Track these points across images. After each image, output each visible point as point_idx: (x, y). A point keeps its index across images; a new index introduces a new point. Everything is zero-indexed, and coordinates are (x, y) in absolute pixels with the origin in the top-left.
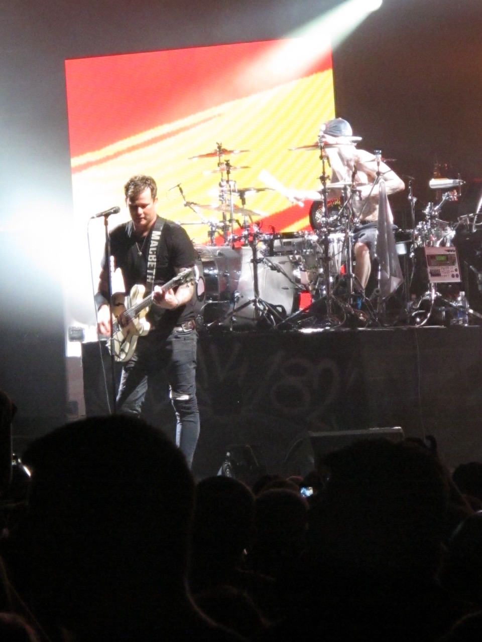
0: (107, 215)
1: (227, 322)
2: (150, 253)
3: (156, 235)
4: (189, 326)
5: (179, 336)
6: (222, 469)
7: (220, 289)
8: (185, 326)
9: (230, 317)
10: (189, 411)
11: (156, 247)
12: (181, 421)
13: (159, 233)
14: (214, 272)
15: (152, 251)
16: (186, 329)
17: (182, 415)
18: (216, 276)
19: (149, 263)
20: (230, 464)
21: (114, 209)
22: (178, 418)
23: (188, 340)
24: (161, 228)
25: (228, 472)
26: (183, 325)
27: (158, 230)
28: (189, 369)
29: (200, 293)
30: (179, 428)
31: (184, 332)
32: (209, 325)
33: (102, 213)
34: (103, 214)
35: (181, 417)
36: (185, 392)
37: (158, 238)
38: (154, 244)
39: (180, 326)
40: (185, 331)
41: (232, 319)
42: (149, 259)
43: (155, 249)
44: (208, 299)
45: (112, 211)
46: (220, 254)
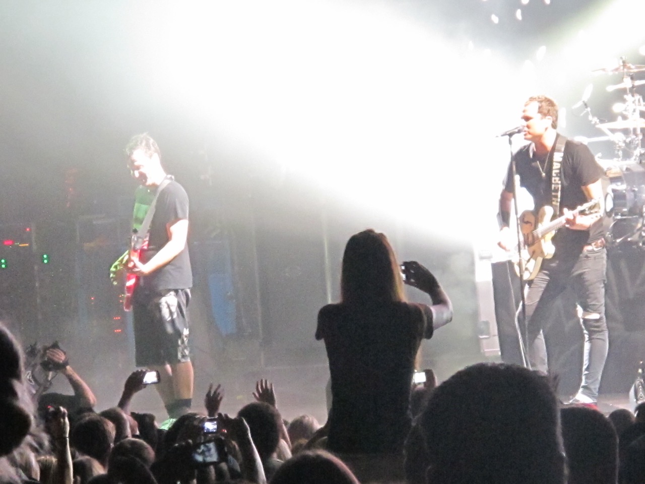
0: (511, 135)
1: (635, 237)
2: (554, 175)
3: (558, 157)
4: (599, 244)
5: (589, 255)
6: (635, 386)
7: (629, 204)
8: (595, 245)
9: (639, 233)
10: (600, 329)
11: (560, 169)
12: (590, 339)
13: (562, 154)
14: (621, 187)
15: (555, 173)
16: (597, 248)
17: (591, 333)
18: (624, 191)
19: (553, 186)
20: (642, 381)
21: (519, 129)
22: (587, 337)
23: (598, 258)
24: (563, 149)
25: (641, 389)
26: (593, 244)
27: (559, 151)
28: (599, 288)
29: (608, 210)
30: (587, 346)
31: (595, 251)
32: (618, 240)
33: (506, 132)
34: (508, 133)
35: (590, 335)
36: (595, 311)
37: (561, 160)
38: (556, 166)
39: (590, 244)
40: (596, 249)
41: (641, 234)
42: (553, 182)
43: (558, 171)
44: (616, 214)
45: (516, 130)
46: (627, 169)
